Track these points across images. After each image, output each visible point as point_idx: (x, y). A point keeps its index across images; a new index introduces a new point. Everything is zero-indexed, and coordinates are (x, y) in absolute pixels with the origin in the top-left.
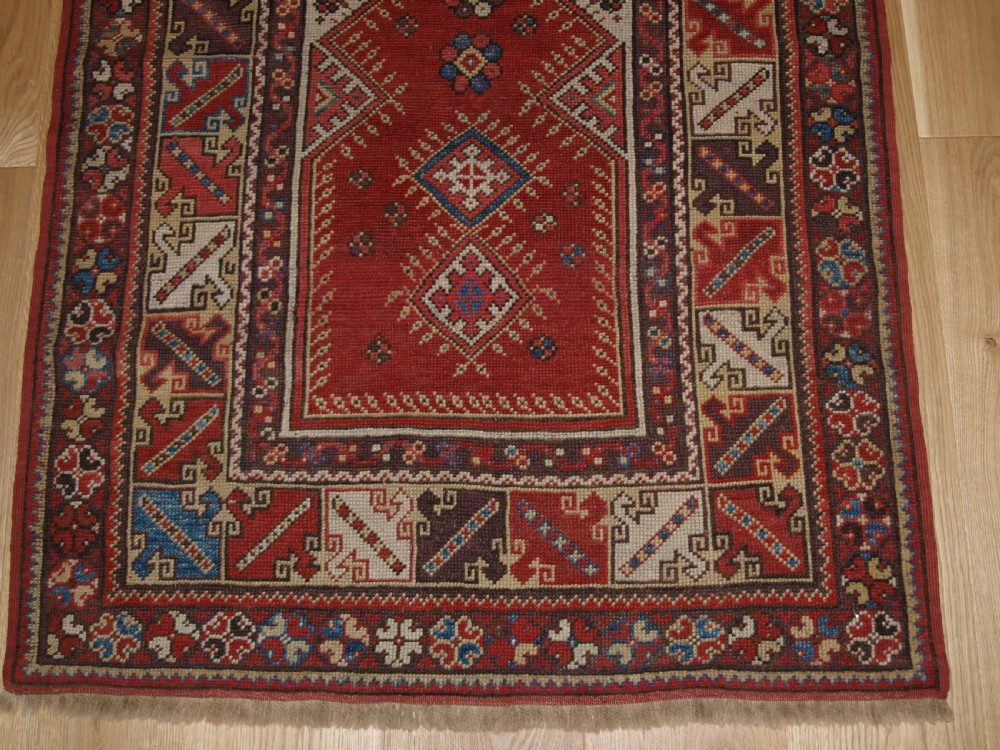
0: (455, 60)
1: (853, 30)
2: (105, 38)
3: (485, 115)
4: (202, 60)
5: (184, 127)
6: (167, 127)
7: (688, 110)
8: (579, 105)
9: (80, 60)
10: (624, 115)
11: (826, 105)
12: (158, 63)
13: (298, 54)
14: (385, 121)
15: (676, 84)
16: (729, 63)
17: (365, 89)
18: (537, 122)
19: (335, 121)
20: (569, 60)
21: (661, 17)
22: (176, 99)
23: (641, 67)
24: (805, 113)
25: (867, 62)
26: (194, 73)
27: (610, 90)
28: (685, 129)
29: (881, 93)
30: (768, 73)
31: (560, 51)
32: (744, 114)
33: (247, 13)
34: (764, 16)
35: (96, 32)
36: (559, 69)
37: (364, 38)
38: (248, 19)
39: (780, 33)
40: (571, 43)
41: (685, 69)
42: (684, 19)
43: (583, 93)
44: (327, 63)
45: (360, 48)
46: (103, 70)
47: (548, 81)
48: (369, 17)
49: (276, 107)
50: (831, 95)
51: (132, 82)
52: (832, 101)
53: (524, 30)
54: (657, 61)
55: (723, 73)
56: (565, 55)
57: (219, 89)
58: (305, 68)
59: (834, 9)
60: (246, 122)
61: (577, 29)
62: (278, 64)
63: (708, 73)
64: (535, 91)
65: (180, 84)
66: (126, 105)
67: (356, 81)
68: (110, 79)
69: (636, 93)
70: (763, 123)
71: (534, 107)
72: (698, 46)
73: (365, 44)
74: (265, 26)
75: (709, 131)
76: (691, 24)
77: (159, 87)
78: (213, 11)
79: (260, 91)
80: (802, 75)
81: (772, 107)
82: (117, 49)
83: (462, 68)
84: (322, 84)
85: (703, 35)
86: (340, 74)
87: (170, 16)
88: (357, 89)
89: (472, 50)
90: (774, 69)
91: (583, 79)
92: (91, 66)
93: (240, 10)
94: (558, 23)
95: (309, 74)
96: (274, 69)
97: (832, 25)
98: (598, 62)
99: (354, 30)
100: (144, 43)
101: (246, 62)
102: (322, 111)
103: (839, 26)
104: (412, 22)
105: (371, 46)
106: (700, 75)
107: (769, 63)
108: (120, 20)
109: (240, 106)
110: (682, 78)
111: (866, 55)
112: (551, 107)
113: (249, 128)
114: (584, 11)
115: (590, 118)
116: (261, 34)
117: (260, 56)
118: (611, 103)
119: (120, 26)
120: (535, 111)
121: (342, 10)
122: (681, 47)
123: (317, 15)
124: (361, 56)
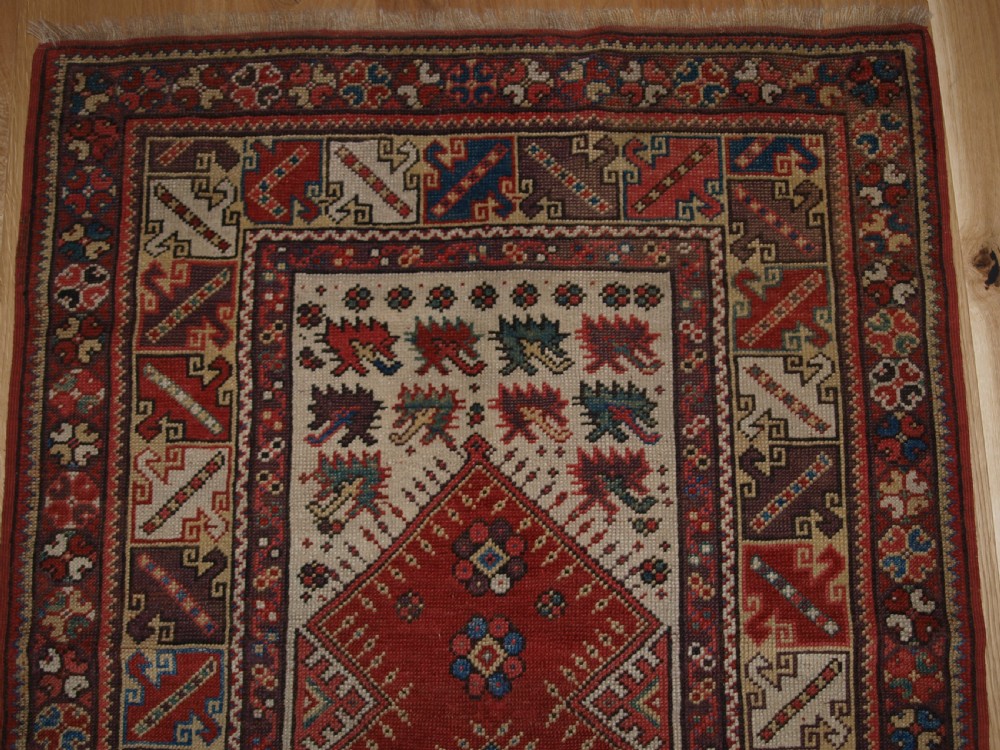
0: (469, 653)
1: (941, 605)
2: (51, 614)
3: (505, 727)
4: (167, 651)
5: (148, 737)
6: (130, 737)
7: (745, 717)
8: (617, 712)
9: (23, 643)
10: (670, 723)
11: (909, 706)
12: (115, 652)
13: (281, 644)
14: (388, 735)
15: (731, 681)
16: (795, 654)
17: (363, 692)
18: (568, 734)
19: (328, 733)
20: (605, 652)
21: (713, 592)
22: (138, 700)
23: (690, 659)
24: (884, 716)
25: (958, 648)
26: (158, 666)
27: (654, 690)
28: (742, 742)
29: (974, 689)
30: (840, 665)
31: (593, 640)
32: (811, 721)
33: (218, 585)
34: (836, 588)
35: (40, 606)
36: (593, 663)
37: (359, 623)
38: (220, 594)
39: (856, 611)
40: (606, 629)
41: (743, 662)
42: (740, 594)
43: (621, 695)
44: (316, 657)
45: (355, 636)
46: (51, 659)
47: (579, 679)
48: (365, 593)
49: (257, 714)
50: (915, 692)
51: (86, 674)
52: (916, 700)
53: (551, 611)
54: (709, 652)
55: (787, 666)
56: (599, 645)
57: (189, 687)
58: (290, 664)
59: (919, 576)
60: (223, 733)
61: (615, 610)
62: (257, 659)
63: (770, 667)
64: (564, 694)
65: (143, 680)
66: (80, 705)
67: (351, 681)
68: (60, 670)
69: (684, 695)
70: (834, 732)
71: (563, 713)
72: (758, 633)
73: (361, 631)
74: (241, 603)
75: (772, 744)
76: (750, 600)
77: (117, 683)
78: (179, 581)
79: (237, 693)
80: (880, 666)
81: (845, 711)
82: (65, 631)
83: (477, 664)
84: (312, 684)
85: (763, 616)
86: (331, 671)
87: (127, 586)
88: (353, 691)
89: (488, 641)
90: (848, 660)
91: (621, 676)
92: (36, 654)
93: (211, 581)
94: (589, 602)
95: (296, 669)
96: (253, 664)
97: (916, 597)
98: (638, 655)
99: (347, 611)
100: (98, 620)
101: (218, 654)
102: (312, 720)
103: (925, 599)
104: (415, 600)
105: (369, 634)
106: (759, 669)
107: (841, 653)
108: (68, 590)
109: (214, 712)
110: (738, 673)
111: (956, 640)
112: (585, 714)
113: (226, 741)
114: (622, 583)
115: (631, 729)
116: (237, 614)
117: (235, 647)
118: (654, 708)
119: (68, 597)
120: (565, 720)
121: (332, 583)
122: (738, 631)
123: (302, 590)
124: (356, 647)
